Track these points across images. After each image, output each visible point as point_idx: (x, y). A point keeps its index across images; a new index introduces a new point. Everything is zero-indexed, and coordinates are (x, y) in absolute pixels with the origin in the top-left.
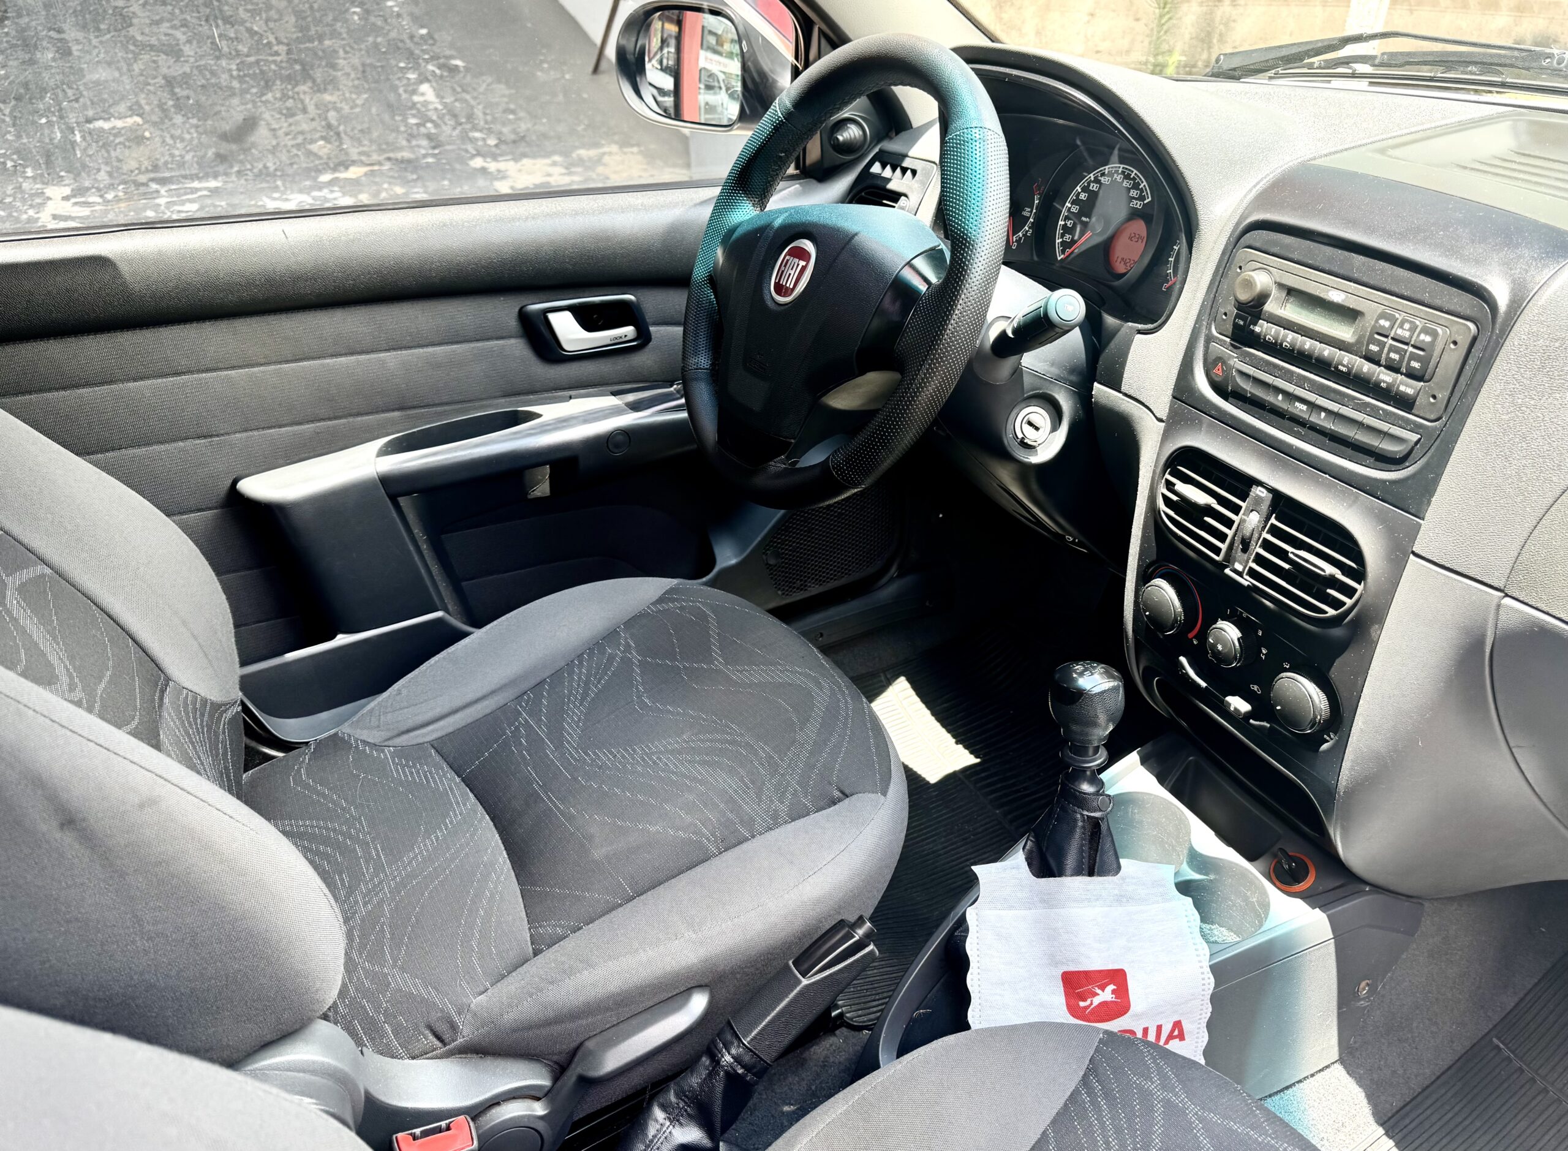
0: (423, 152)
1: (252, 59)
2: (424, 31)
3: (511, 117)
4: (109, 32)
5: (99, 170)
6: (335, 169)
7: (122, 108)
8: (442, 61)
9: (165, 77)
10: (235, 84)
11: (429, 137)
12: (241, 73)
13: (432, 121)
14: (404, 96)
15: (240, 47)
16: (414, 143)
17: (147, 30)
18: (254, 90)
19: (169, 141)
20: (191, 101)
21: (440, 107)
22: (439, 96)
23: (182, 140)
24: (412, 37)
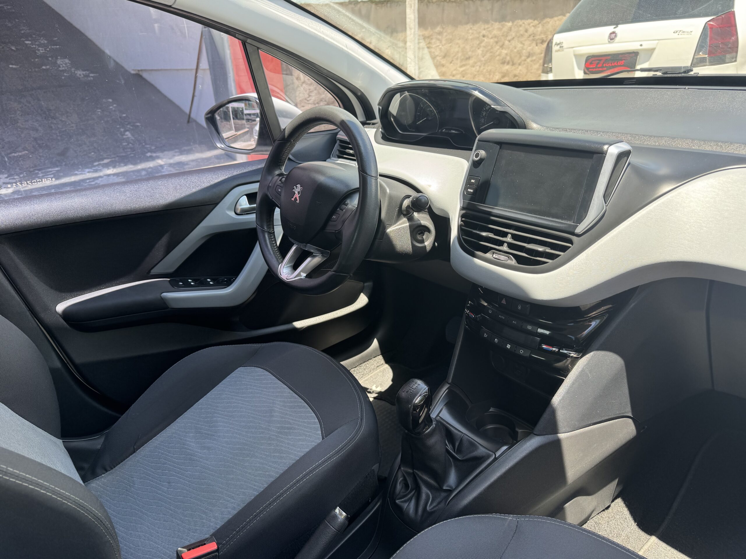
0: (129, 153)
1: (63, 129)
2: (124, 115)
3: (159, 140)
4: (10, 125)
5: (16, 169)
6: (99, 161)
7: (20, 149)
8: (132, 124)
9: (33, 138)
10: (59, 138)
11: (131, 148)
12: (61, 134)
13: (131, 143)
14: (120, 136)
15: (59, 126)
16: (126, 150)
17: (24, 123)
18: (66, 139)
19: (38, 157)
20: (44, 145)
21: (133, 139)
22: (133, 135)
23: (43, 157)
24: (120, 117)
